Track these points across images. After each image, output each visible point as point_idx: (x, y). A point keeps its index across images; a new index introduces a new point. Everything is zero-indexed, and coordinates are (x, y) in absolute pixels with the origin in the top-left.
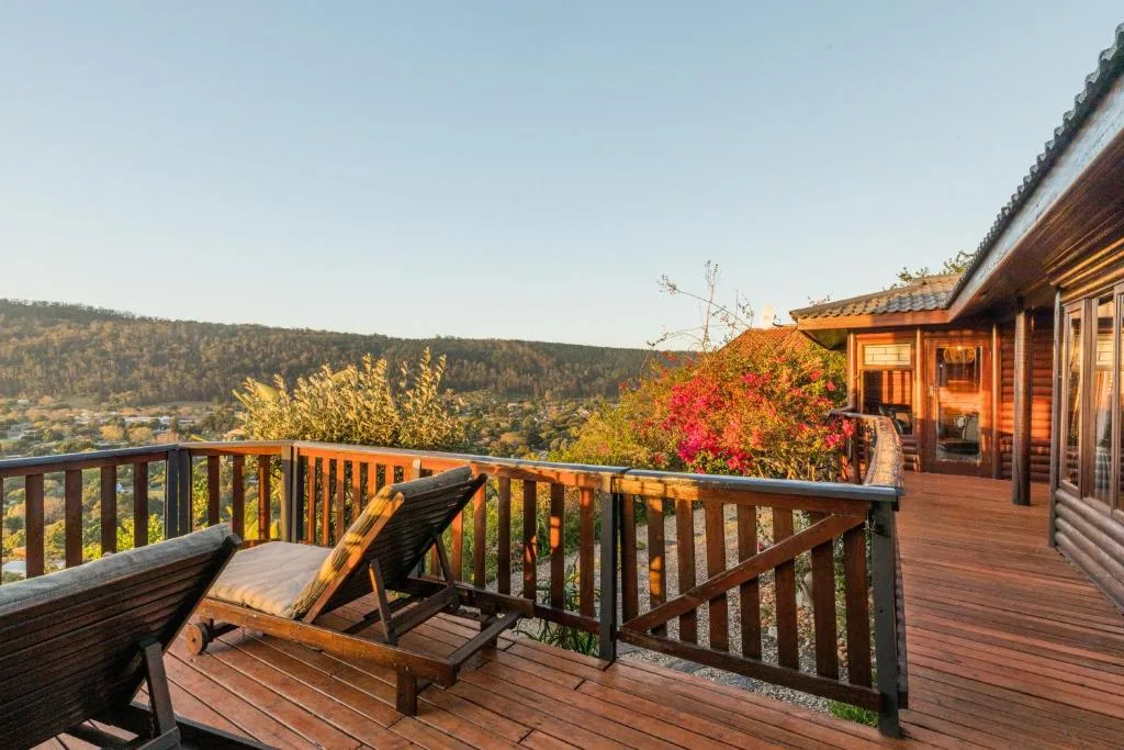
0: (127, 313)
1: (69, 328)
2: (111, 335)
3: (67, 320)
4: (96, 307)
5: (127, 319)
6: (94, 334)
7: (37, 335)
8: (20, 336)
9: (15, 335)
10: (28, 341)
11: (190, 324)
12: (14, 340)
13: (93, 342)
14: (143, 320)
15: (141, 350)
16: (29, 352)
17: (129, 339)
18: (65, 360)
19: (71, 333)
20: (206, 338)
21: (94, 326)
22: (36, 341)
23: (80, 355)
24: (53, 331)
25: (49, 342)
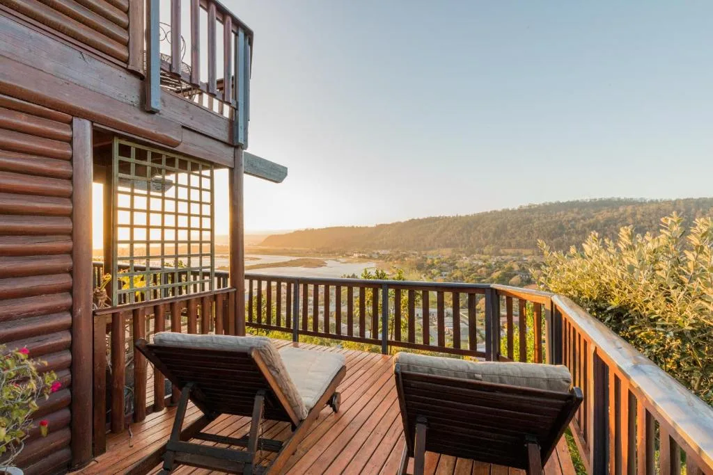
0: (641, 199)
1: (608, 212)
2: (631, 214)
3: (606, 208)
4: (622, 198)
5: (642, 203)
6: (622, 214)
7: (593, 217)
8: (584, 219)
9: (582, 219)
10: (588, 221)
11: (687, 201)
12: (582, 221)
13: (621, 220)
14: (652, 202)
15: (651, 222)
16: (589, 227)
17: (643, 216)
18: (606, 231)
19: (609, 215)
20: (701, 210)
21: (621, 209)
22: (592, 221)
23: (614, 227)
24: (600, 214)
25: (598, 221)
